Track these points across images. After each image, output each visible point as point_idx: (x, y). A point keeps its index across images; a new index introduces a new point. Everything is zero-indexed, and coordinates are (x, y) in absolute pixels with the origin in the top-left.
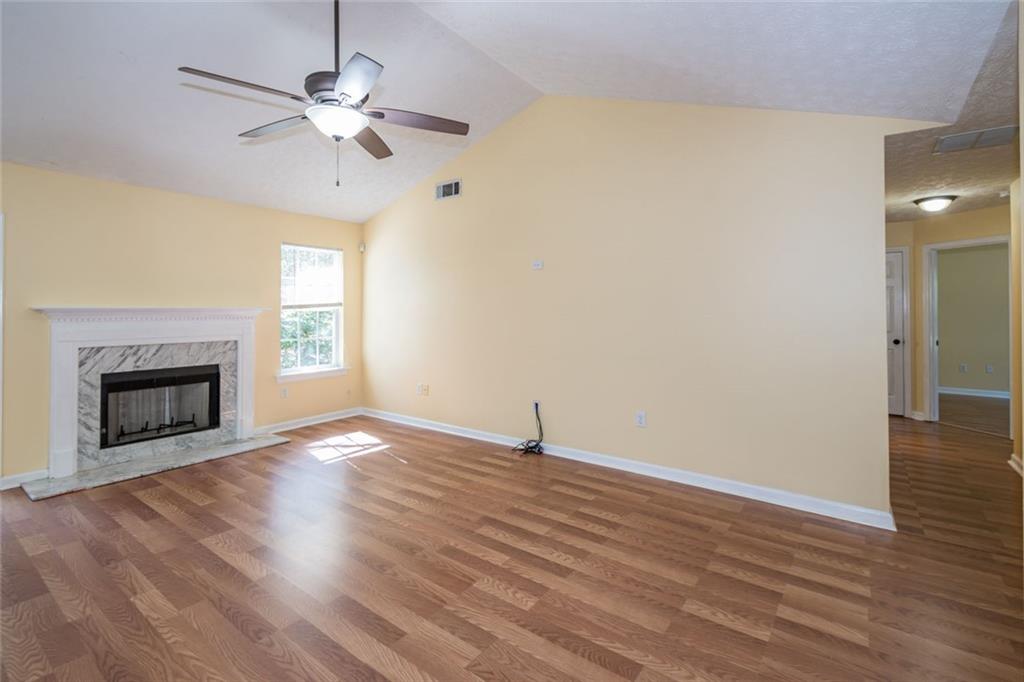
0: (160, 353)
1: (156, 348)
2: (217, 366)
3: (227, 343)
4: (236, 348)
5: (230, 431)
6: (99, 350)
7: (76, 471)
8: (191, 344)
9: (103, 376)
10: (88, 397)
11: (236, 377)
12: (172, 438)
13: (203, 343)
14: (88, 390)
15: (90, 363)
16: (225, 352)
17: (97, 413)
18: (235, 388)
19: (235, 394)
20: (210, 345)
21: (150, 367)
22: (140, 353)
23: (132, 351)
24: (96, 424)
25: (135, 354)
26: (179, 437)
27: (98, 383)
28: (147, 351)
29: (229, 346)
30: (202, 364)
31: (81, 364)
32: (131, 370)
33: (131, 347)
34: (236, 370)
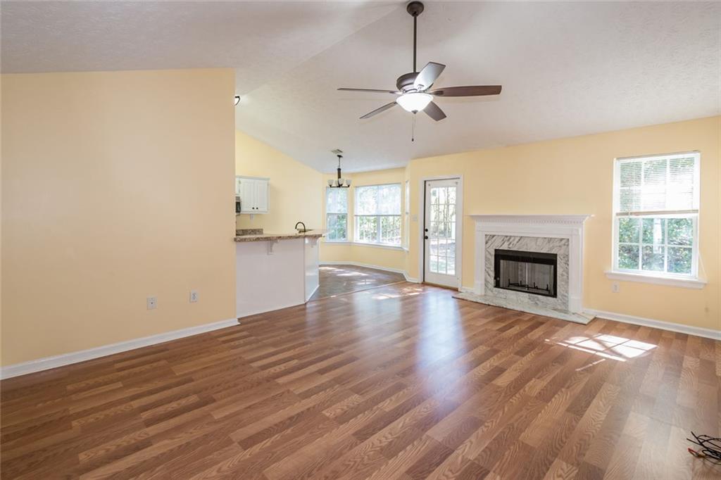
0: (520, 242)
1: (519, 238)
2: (556, 255)
3: (562, 240)
4: (568, 245)
5: (564, 303)
6: (494, 236)
7: (483, 293)
8: (538, 238)
9: (496, 250)
10: (489, 259)
11: (568, 265)
12: (527, 294)
13: (545, 238)
14: (489, 256)
15: (490, 243)
16: (560, 246)
17: (493, 269)
18: (568, 273)
19: (568, 277)
20: (550, 240)
21: (515, 249)
22: (511, 240)
23: (508, 238)
24: (492, 274)
25: (509, 240)
26: (531, 295)
27: (493, 253)
28: (514, 240)
29: (563, 242)
30: (545, 252)
31: (487, 243)
32: (506, 249)
33: (507, 236)
34: (568, 260)
